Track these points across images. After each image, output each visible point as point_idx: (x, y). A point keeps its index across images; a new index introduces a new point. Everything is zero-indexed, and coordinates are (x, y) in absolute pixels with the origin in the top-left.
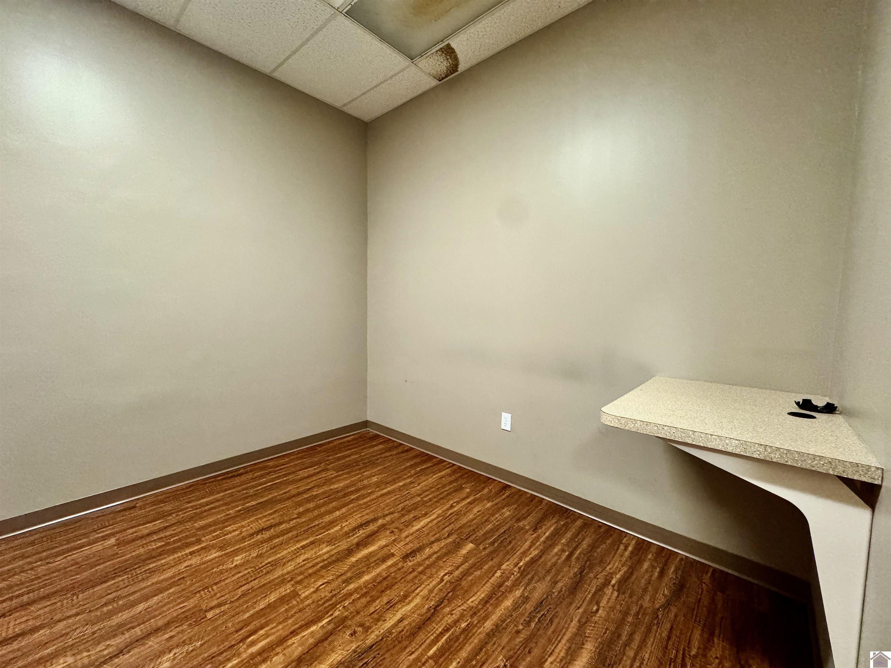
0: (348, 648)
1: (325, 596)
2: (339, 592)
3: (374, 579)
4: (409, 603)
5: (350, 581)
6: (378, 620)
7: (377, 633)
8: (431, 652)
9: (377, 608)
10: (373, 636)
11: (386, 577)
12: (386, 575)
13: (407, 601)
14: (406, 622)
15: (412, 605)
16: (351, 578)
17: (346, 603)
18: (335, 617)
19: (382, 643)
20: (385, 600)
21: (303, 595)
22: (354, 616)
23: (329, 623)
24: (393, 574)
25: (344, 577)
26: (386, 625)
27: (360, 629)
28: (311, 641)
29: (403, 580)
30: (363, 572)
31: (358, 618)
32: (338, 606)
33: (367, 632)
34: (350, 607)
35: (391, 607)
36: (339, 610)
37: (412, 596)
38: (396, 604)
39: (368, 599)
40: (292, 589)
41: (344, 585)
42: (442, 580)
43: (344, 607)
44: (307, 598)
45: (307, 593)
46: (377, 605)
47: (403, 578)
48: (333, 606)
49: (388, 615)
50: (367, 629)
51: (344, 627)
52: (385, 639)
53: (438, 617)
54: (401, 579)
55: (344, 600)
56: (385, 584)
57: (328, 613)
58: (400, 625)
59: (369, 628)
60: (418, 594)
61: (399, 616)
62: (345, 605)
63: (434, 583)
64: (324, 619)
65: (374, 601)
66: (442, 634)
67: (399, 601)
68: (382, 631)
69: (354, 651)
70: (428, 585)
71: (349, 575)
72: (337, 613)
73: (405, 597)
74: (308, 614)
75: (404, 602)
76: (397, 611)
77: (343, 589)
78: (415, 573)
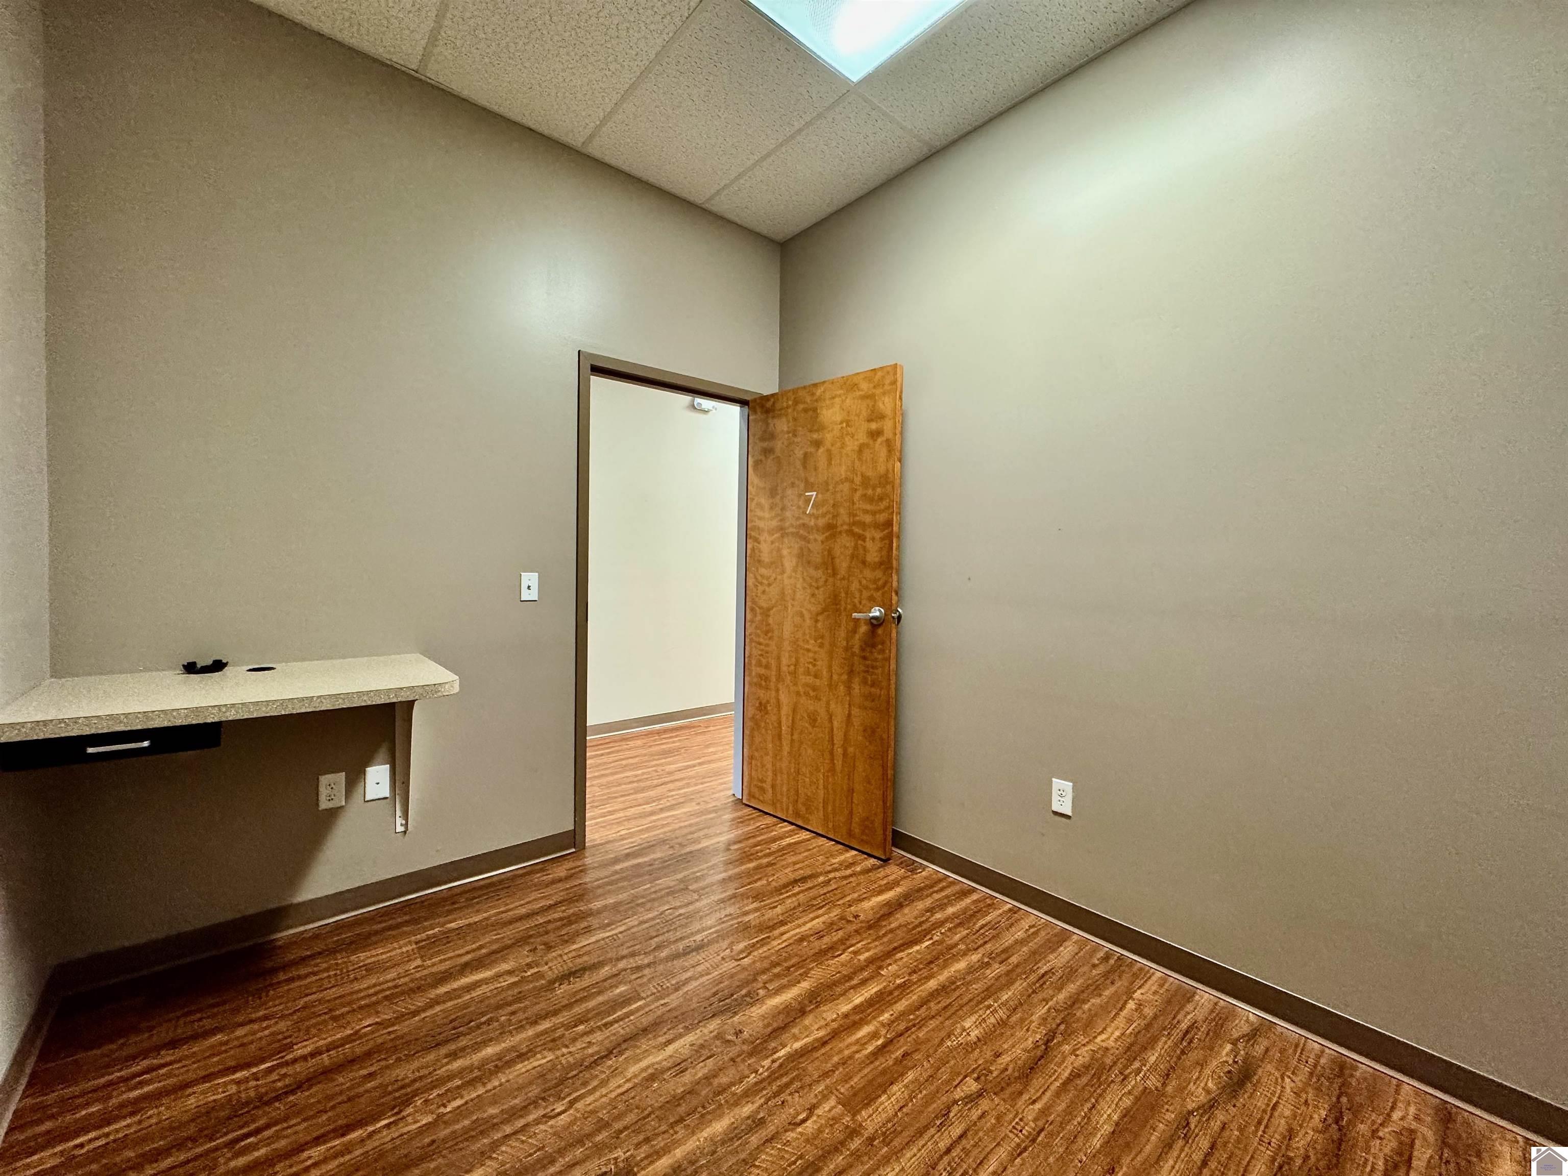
0: (744, 1018)
1: (791, 1094)
2: (769, 1099)
3: (704, 1121)
4: (648, 1067)
5: (749, 1122)
6: (702, 1046)
7: (706, 1031)
8: (640, 1003)
9: (701, 1064)
10: (711, 1027)
11: (677, 1122)
12: (677, 1129)
13: (650, 1071)
14: (662, 1039)
15: (643, 1064)
16: (750, 1130)
17: (752, 1079)
18: (767, 1057)
19: (700, 1018)
20: (687, 1078)
21: (832, 1102)
22: (739, 1056)
23: (775, 1051)
24: (663, 1128)
25: (764, 1133)
26: (692, 1038)
27: (729, 1037)
28: (795, 1031)
29: (646, 1112)
30: (723, 1143)
31: (734, 1051)
32: (766, 1074)
33: (718, 1033)
34: (747, 1072)
35: (679, 1064)
36: (763, 1067)
37: (640, 1078)
38: (669, 1069)
39: (716, 1082)
40: (859, 1118)
41: (761, 1115)
42: (572, 1103)
43: (756, 1072)
44: (825, 1097)
45: (827, 1106)
46: (701, 1071)
47: (644, 1118)
48: (773, 1076)
49: (686, 1052)
50: (719, 1036)
51: (753, 1043)
52: (696, 1022)
53: (611, 1042)
54: (649, 1115)
55: (756, 1084)
56: (682, 1109)
57: (781, 1066)
58: (671, 1036)
59: (717, 1037)
60: (628, 1081)
61: (670, 1049)
62: (754, 1075)
63: (589, 1099)
64: (783, 1056)
65: (708, 1078)
66: (616, 1021)
67: (663, 1072)
68: (698, 1031)
69: (736, 1013)
70: (602, 1096)
71: (755, 1140)
72: (766, 1063)
73: (652, 1078)
74: (812, 1069)
75: (656, 1069)
76: (671, 1056)
77: (762, 1105)
78: (618, 1126)
